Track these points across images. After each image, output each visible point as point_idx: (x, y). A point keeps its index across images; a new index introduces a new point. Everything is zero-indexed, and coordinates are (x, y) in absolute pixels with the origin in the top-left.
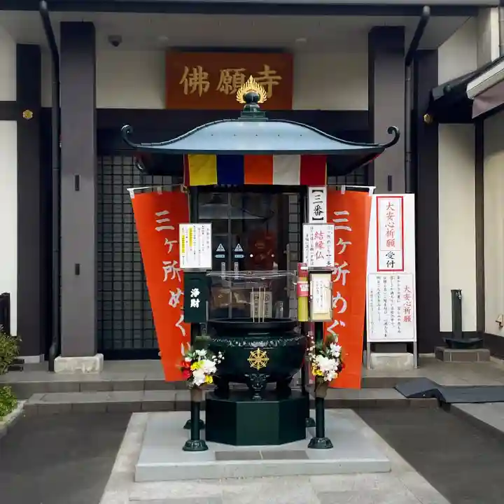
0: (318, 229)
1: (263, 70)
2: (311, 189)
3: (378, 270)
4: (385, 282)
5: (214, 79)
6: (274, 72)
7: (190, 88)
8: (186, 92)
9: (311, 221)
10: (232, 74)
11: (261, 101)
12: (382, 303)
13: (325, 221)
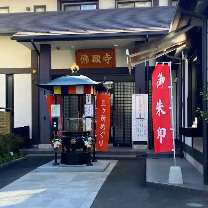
0: (88, 106)
1: (105, 55)
2: (87, 95)
3: (136, 118)
4: (138, 122)
5: (90, 58)
6: (109, 55)
7: (83, 62)
8: (82, 63)
9: (87, 103)
10: (96, 56)
11: (78, 70)
12: (137, 129)
13: (91, 103)
